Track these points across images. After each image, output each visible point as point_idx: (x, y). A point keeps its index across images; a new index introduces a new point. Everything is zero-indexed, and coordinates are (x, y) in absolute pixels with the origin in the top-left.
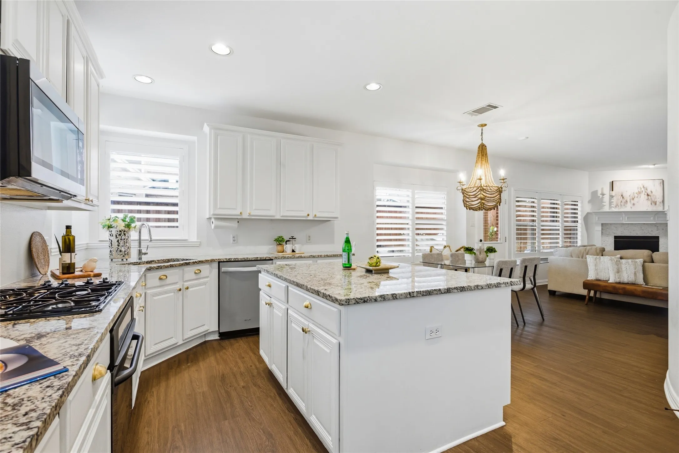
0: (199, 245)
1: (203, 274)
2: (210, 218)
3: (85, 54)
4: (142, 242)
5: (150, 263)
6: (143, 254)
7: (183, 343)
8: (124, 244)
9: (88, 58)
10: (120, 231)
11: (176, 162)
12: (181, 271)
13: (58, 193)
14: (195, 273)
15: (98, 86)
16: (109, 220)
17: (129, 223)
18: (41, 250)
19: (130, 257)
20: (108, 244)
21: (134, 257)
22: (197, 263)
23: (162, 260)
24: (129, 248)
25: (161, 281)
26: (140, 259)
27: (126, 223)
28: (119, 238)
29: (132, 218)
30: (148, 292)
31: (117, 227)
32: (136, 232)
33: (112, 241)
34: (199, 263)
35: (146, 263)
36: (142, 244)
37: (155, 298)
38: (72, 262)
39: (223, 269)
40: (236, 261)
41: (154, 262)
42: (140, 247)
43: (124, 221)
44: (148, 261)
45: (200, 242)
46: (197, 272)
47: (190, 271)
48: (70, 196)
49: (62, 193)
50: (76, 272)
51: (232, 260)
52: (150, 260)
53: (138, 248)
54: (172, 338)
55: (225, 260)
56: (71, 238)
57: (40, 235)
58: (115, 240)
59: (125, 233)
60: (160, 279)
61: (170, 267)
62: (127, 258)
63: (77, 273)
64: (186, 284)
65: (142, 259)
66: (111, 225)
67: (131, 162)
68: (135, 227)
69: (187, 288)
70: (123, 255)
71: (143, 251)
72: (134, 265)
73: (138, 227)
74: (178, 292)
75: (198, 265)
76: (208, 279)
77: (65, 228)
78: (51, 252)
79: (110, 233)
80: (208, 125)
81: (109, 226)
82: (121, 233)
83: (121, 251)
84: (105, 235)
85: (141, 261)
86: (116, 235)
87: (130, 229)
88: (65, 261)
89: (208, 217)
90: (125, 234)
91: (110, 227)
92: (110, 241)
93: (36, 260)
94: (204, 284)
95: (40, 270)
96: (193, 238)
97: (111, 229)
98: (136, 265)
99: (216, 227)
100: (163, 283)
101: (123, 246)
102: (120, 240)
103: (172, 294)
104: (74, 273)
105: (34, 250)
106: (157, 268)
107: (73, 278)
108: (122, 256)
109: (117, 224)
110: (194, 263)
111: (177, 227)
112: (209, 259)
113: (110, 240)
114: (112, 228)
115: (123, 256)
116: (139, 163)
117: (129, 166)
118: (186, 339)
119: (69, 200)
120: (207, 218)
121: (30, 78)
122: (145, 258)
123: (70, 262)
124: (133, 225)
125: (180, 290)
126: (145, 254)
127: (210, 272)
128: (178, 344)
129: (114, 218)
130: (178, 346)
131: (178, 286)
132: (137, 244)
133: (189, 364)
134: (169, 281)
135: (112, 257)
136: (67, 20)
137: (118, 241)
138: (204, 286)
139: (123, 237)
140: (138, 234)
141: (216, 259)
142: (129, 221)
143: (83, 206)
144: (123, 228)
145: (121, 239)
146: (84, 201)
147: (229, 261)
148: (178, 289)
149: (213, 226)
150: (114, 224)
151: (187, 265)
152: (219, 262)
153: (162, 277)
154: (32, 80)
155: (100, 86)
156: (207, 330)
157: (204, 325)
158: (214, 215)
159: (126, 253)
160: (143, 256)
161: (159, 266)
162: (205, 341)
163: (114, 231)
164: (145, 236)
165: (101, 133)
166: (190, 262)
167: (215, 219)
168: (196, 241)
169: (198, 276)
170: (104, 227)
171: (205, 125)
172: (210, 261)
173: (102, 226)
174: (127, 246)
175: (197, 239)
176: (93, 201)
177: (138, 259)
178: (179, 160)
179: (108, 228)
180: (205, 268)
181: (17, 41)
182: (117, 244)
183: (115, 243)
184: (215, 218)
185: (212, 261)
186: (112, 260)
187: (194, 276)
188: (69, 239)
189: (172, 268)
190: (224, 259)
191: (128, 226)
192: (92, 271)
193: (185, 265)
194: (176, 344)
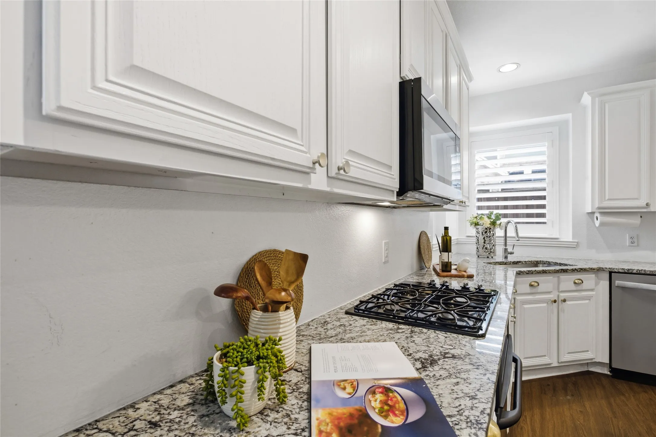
0: (575, 246)
1: (585, 286)
2: (593, 213)
3: (458, 62)
4: (508, 239)
5: (516, 264)
6: (509, 253)
7: (558, 365)
8: (490, 242)
9: (461, 65)
10: (486, 229)
11: (544, 149)
12: (556, 279)
13: (440, 200)
14: (575, 283)
15: (468, 89)
16: (476, 217)
17: (494, 220)
18: (426, 247)
19: (495, 255)
20: (475, 240)
21: (499, 256)
22: (577, 271)
23: (530, 262)
24: (495, 245)
25: (531, 288)
26: (506, 257)
27: (492, 220)
28: (485, 235)
29: (497, 215)
30: (518, 298)
31: (483, 224)
32: (501, 229)
33: (478, 237)
34: (580, 271)
35: (513, 263)
36: (508, 241)
37: (526, 306)
38: (449, 261)
39: (617, 282)
40: (639, 273)
41: (521, 263)
42: (506, 245)
43: (489, 218)
44: (515, 261)
45: (577, 242)
46: (576, 281)
47: (567, 281)
48: (449, 201)
49: (444, 200)
50: (452, 270)
51: (635, 272)
52: (516, 260)
53: (504, 247)
54: (545, 356)
55: (621, 271)
56: (448, 238)
57: (426, 233)
58: (481, 238)
59: (490, 230)
60: (531, 285)
61: (543, 273)
62: (492, 256)
63: (453, 272)
64: (563, 295)
65: (508, 258)
66: (478, 223)
67: (489, 158)
68: (500, 224)
69: (564, 301)
70: (489, 252)
71: (510, 250)
72: (501, 264)
73: (503, 225)
74: (552, 304)
75: (579, 273)
76: (594, 293)
77: (444, 229)
78: (433, 247)
79: (477, 230)
80: (589, 94)
81: (475, 223)
82: (486, 230)
83: (486, 248)
84: (472, 231)
85: (507, 261)
86: (482, 233)
87: (495, 226)
88: (443, 260)
89: (590, 211)
90: (490, 232)
91: (477, 224)
92: (477, 238)
93: (423, 255)
94: (589, 298)
95: (426, 264)
96: (567, 237)
97: (478, 227)
98: (502, 264)
99: (602, 224)
100: (534, 290)
101: (488, 243)
102: (485, 237)
103: (545, 305)
104: (450, 271)
105: (422, 247)
106: (528, 272)
107: (450, 276)
108: (487, 253)
109: (483, 221)
110: (573, 270)
111: (545, 223)
112: (595, 266)
113: (477, 236)
114: (479, 225)
115: (489, 254)
116: (495, 158)
117: (488, 163)
118: (562, 362)
119: (448, 205)
120: (588, 213)
121: (421, 94)
122: (511, 258)
123: (448, 261)
124: (498, 222)
125: (555, 301)
126: (511, 253)
127: (597, 284)
128: (552, 366)
129: (480, 216)
130: (552, 367)
131: (552, 297)
132: (502, 241)
133: (569, 397)
134: (540, 288)
135: (479, 254)
136: (446, 34)
137: (484, 238)
138: (587, 301)
139: (488, 234)
140: (503, 231)
141: (606, 268)
142: (494, 219)
143: (457, 208)
144: (489, 226)
145: (487, 237)
146: (459, 203)
147: (629, 273)
148: (553, 299)
149: (597, 223)
150: (481, 222)
151: (564, 272)
152: (611, 273)
153: (533, 283)
154: (423, 96)
155: (470, 89)
156: (592, 359)
157: (588, 351)
158: (599, 208)
159: (492, 250)
160: (509, 255)
161: (530, 271)
162: (588, 370)
163: (480, 229)
164: (511, 233)
165: (471, 134)
166: (568, 269)
167: (602, 213)
168: (571, 240)
169: (579, 288)
170: (471, 224)
171: (586, 94)
172: (596, 270)
173: (470, 224)
174: (492, 243)
175: (573, 238)
176: (466, 203)
177: (504, 258)
178: (546, 147)
179: (475, 225)
180: (589, 280)
181: (412, 65)
182: (483, 241)
183: (481, 241)
184: (600, 213)
185: (600, 270)
186: (478, 256)
187: (573, 287)
188: (446, 239)
189: (545, 275)
190: (619, 269)
191: (493, 223)
192: (465, 271)
193: (561, 272)
194: (550, 364)
